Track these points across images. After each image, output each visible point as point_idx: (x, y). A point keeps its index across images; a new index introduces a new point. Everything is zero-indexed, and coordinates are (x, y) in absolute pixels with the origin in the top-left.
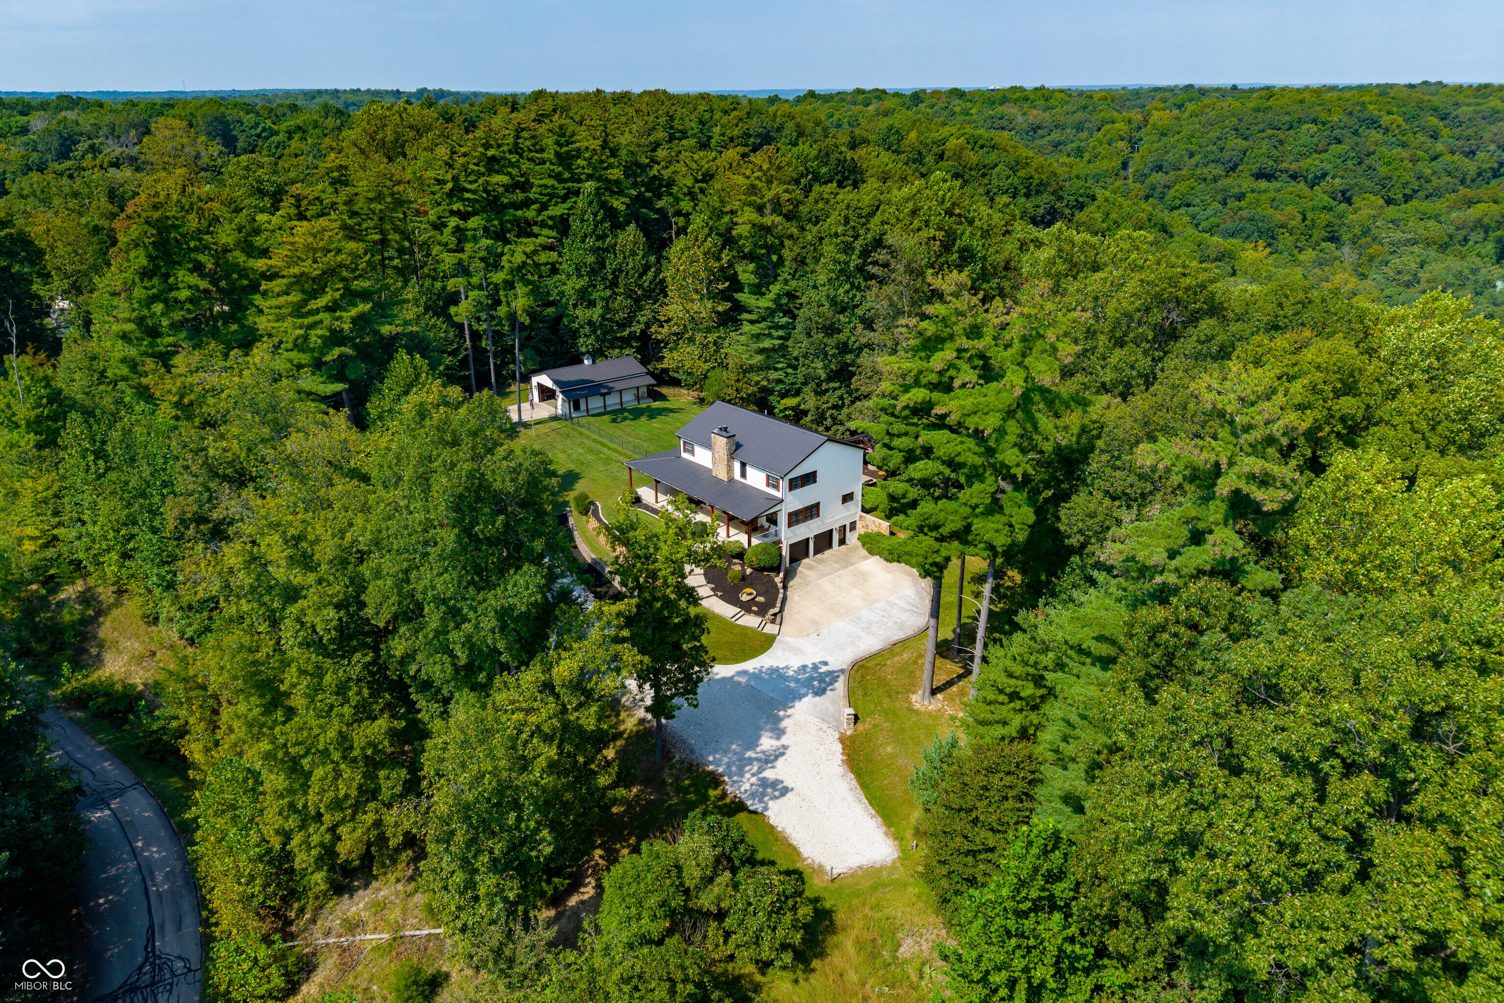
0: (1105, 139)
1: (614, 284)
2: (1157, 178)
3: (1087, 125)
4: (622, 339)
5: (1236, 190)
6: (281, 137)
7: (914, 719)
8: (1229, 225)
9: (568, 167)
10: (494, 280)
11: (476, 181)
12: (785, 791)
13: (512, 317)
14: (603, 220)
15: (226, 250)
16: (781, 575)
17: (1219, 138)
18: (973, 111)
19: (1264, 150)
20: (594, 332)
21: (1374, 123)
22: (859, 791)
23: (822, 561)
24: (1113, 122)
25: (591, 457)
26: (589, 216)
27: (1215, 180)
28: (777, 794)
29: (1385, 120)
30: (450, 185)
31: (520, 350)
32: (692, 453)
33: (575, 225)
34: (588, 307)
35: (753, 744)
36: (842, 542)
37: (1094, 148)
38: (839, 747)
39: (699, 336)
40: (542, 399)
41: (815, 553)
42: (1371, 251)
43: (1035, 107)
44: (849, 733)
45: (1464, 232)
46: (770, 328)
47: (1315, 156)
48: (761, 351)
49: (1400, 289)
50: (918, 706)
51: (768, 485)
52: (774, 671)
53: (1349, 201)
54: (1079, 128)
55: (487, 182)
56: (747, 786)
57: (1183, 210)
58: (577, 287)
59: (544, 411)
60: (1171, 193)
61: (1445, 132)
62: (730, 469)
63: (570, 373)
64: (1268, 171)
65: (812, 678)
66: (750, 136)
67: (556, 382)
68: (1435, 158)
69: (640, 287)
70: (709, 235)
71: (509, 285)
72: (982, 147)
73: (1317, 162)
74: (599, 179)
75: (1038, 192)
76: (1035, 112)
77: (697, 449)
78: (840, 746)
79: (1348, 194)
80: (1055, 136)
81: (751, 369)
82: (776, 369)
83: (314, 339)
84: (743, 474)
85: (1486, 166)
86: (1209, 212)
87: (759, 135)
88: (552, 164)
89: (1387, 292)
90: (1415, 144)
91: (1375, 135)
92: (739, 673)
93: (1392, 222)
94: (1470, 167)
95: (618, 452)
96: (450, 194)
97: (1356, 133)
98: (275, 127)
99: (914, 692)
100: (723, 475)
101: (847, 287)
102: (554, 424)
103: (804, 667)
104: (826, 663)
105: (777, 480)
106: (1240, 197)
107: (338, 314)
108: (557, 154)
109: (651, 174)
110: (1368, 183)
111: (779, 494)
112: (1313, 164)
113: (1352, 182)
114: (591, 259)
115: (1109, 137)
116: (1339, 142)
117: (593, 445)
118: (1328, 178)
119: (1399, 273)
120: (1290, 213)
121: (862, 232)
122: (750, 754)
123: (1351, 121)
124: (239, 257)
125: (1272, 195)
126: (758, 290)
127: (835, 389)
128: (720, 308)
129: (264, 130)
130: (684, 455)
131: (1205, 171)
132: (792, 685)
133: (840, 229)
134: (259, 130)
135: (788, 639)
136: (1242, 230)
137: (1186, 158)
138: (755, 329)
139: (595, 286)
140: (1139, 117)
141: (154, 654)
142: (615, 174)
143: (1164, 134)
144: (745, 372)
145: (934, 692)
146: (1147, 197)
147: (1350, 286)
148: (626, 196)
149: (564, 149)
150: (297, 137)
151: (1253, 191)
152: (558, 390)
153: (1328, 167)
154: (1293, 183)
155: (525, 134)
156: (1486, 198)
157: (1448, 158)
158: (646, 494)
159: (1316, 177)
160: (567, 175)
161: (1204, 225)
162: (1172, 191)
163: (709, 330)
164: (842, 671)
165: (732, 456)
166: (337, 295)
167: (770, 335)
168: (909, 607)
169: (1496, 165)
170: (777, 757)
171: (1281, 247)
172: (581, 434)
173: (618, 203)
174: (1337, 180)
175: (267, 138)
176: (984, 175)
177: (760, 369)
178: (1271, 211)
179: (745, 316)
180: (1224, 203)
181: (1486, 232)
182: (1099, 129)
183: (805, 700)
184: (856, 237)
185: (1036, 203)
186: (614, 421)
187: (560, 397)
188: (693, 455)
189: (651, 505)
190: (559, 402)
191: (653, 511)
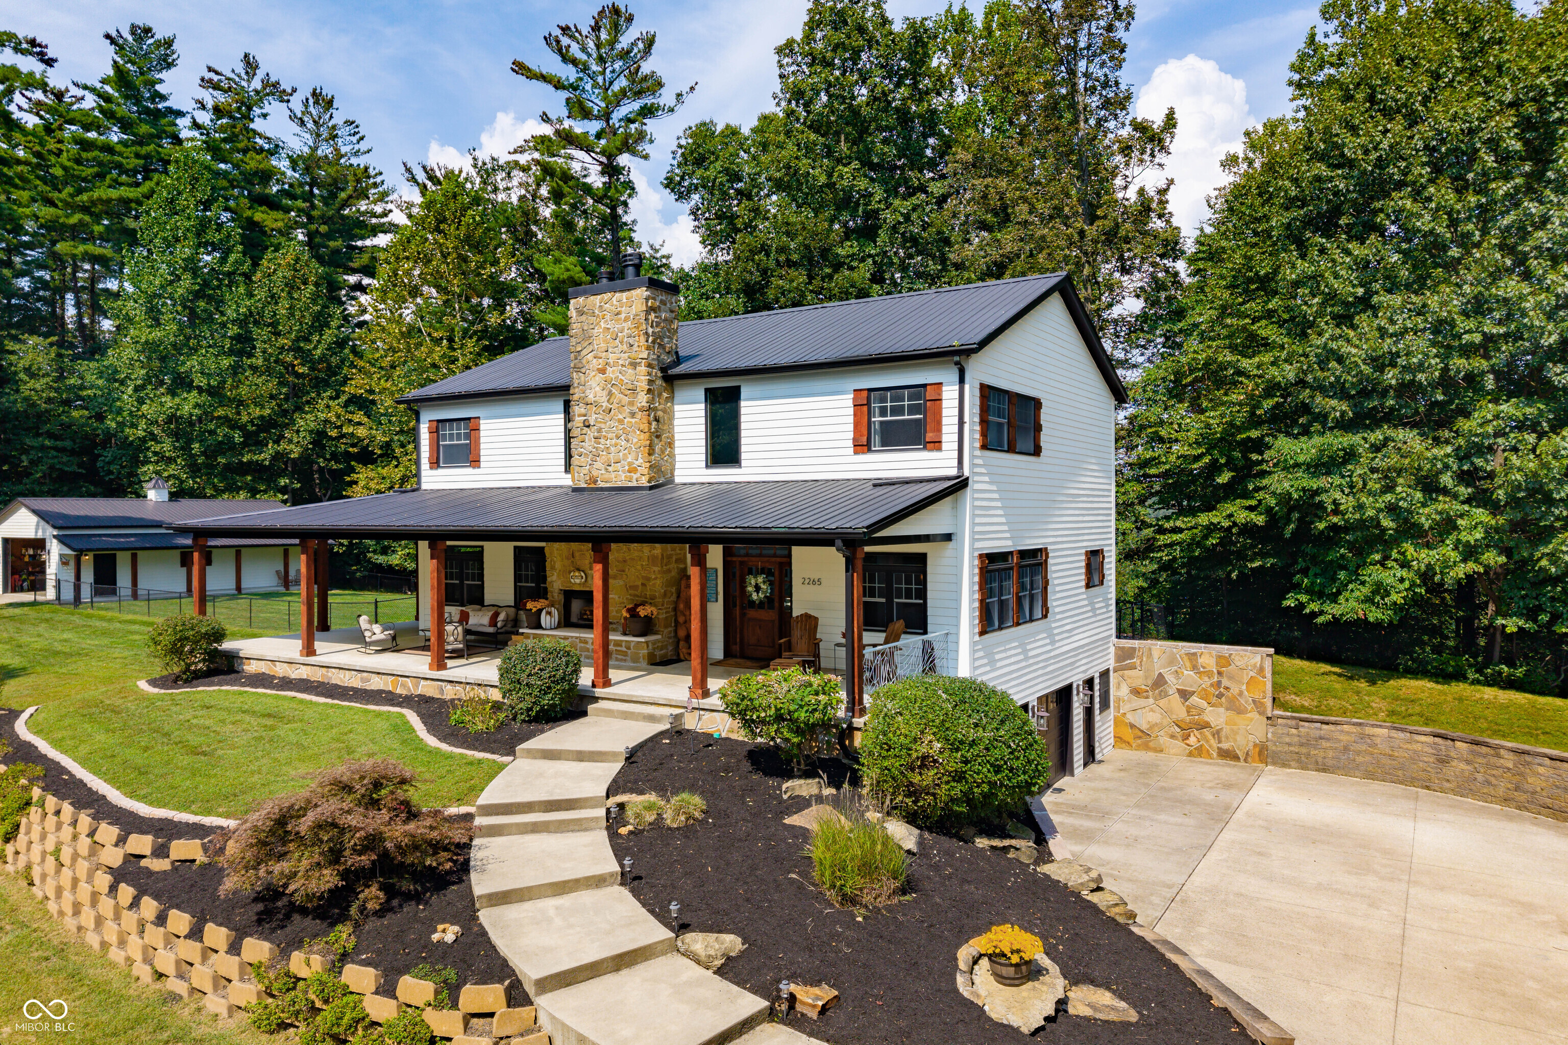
32: (472, 453)
62: (658, 432)
187: (55, 551)
188: (475, 462)
189: (281, 670)
190: (52, 569)
191: (287, 684)
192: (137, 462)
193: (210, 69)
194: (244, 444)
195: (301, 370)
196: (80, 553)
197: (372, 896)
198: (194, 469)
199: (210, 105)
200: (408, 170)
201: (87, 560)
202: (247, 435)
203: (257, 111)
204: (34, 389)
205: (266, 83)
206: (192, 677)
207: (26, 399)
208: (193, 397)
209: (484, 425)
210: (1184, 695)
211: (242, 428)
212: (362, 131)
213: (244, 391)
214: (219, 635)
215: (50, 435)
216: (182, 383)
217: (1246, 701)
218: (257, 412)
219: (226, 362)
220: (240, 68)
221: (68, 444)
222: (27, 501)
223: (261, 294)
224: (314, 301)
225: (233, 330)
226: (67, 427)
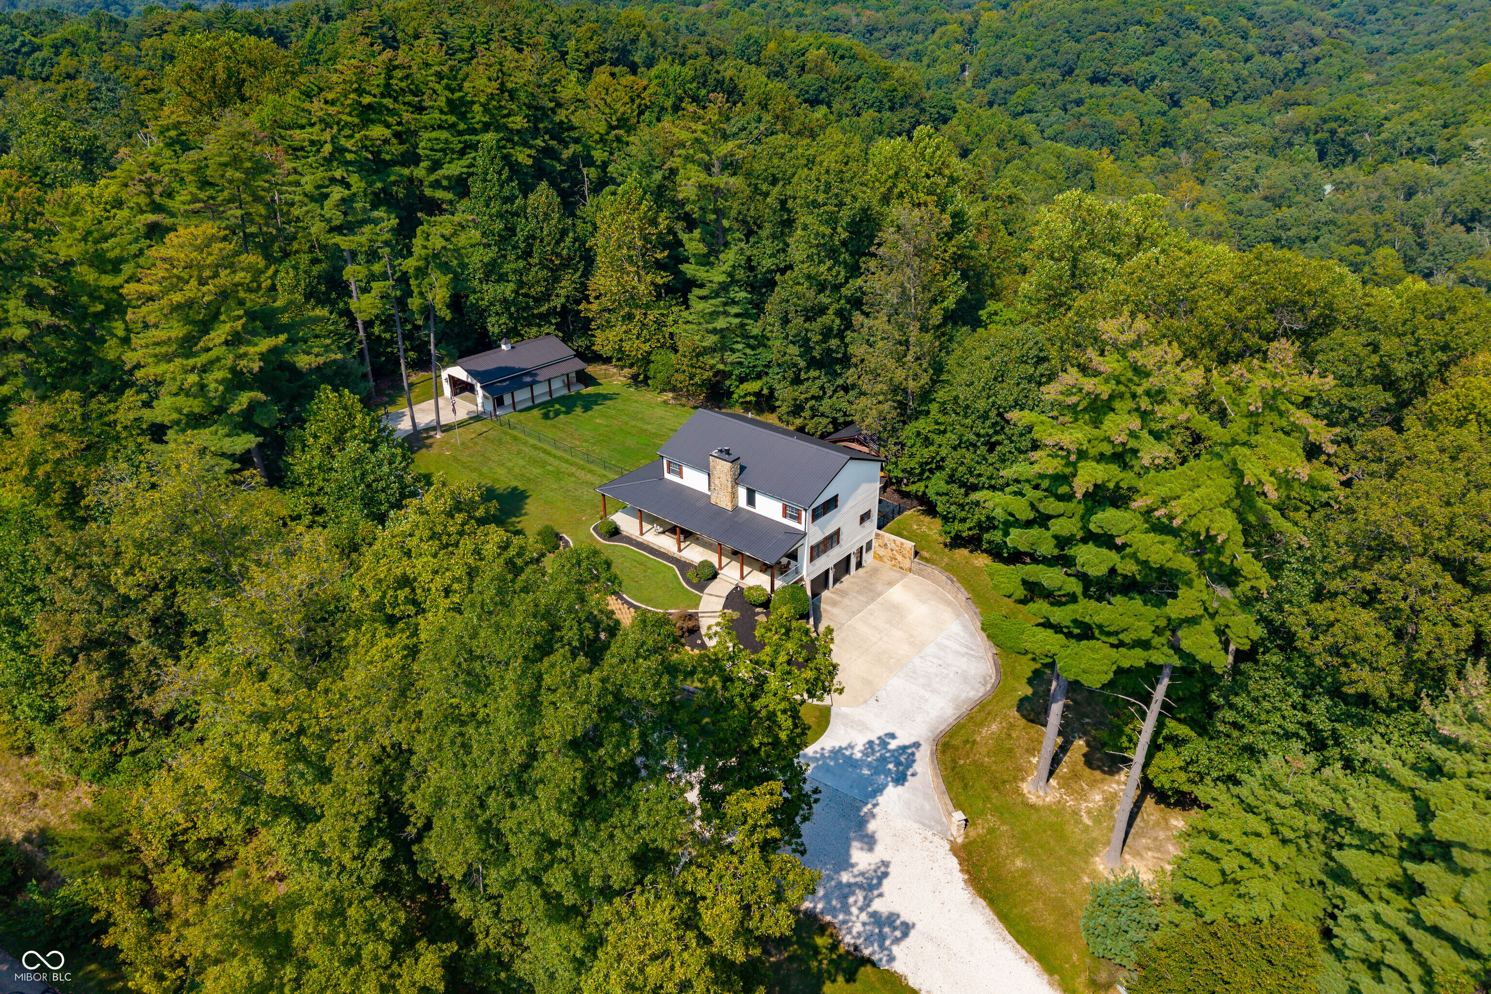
0: (942, 42)
1: (528, 254)
2: (997, 83)
3: (921, 26)
4: (541, 316)
5: (1074, 96)
6: (45, 53)
7: (1034, 817)
8: (1075, 133)
9: (463, 117)
10: (404, 268)
11: (351, 136)
12: (906, 929)
13: (428, 311)
14: (510, 179)
15: (69, 264)
16: (811, 620)
17: (1053, 41)
18: (807, 12)
19: (1096, 54)
20: (508, 309)
21: (1191, 24)
22: (998, 924)
23: (843, 594)
24: (946, 24)
25: (537, 471)
26: (492, 176)
27: (1054, 85)
28: (898, 934)
29: (1203, 21)
30: (328, 148)
31: (436, 346)
32: (680, 474)
33: (476, 187)
34: (497, 281)
35: (845, 864)
36: (859, 565)
37: (933, 52)
39: (638, 313)
40: (455, 393)
41: (834, 583)
42: (1206, 156)
43: (867, 7)
44: (960, 840)
45: (1288, 135)
46: (725, 304)
47: (1143, 58)
48: (714, 331)
49: (1241, 194)
50: (1033, 799)
51: (785, 515)
52: (837, 753)
53: (1176, 104)
54: (914, 29)
55: (366, 137)
56: (858, 928)
57: (1027, 117)
58: (486, 259)
59: (464, 408)
60: (1013, 99)
61: (1254, 32)
62: (734, 496)
63: (486, 361)
64: (1102, 75)
65: (883, 760)
66: (606, 50)
67: (470, 372)
68: (1247, 59)
69: (558, 255)
70: (642, 199)
71: (421, 272)
72: (842, 57)
73: (1146, 65)
74: (497, 130)
75: (902, 106)
76: (868, 13)
77: (686, 470)
78: (955, 860)
79: (1176, 97)
80: (891, 39)
81: (706, 351)
82: (733, 351)
83: (213, 386)
84: (751, 501)
85: (1291, 67)
86: (1052, 119)
87: (616, 49)
88: (442, 112)
89: (1229, 198)
90: (1229, 44)
91: (1195, 37)
93: (1222, 125)
94: (1277, 66)
95: (567, 461)
96: (329, 160)
97: (1177, 35)
98: (37, 41)
99: (1023, 780)
100: (723, 501)
101: (829, 263)
102: (478, 426)
103: (870, 744)
104: (892, 736)
105: (799, 512)
106: (1079, 102)
107: (242, 350)
108: (449, 102)
109: (557, 119)
110: (1193, 85)
111: (801, 527)
112: (1138, 66)
113: (1179, 85)
114: (499, 226)
115: (945, 39)
116: (1163, 44)
117: (534, 453)
118: (1157, 81)
119: (1238, 179)
120: (1125, 120)
121: (848, 200)
122: (845, 877)
123: (1174, 22)
124: (86, 274)
125: (1109, 100)
126: (705, 261)
127: (815, 378)
128: (659, 281)
129: (23, 44)
130: (667, 476)
131: (1044, 75)
132: (866, 772)
133: (821, 197)
134: (17, 45)
135: (844, 710)
136: (1087, 137)
137: (1024, 62)
138: (707, 306)
139: (505, 256)
140: (970, 17)
141: (34, 797)
142: (518, 122)
143: (999, 37)
144: (698, 355)
146: (991, 104)
147: (1195, 194)
148: (531, 147)
149: (458, 95)
150: (66, 51)
151: (1091, 97)
152: (474, 382)
153: (1155, 69)
154: (1125, 87)
155: (399, 74)
156: (1300, 101)
157: (1258, 58)
158: (627, 523)
159: (1146, 81)
160: (462, 126)
161: (1049, 132)
162: (1014, 97)
163: (648, 306)
165: (736, 482)
166: (239, 325)
167: (726, 314)
168: (964, 650)
169: (1300, 66)
170: (880, 880)
171: (1122, 153)
172: (515, 438)
173: (523, 156)
174: (1165, 83)
175: (28, 54)
176: (848, 88)
177: (713, 350)
178: (1110, 117)
179: (697, 292)
180: (1066, 110)
181: (1307, 135)
182: (933, 31)
183: (886, 792)
184: (841, 205)
185: (901, 116)
186: (546, 416)
187: (480, 392)
188: (681, 477)
189: (634, 537)
190: (479, 398)
191: (639, 545)
196: (492, 395)
197: (686, 634)
206: (610, 535)
210: (892, 550)
217: (907, 556)
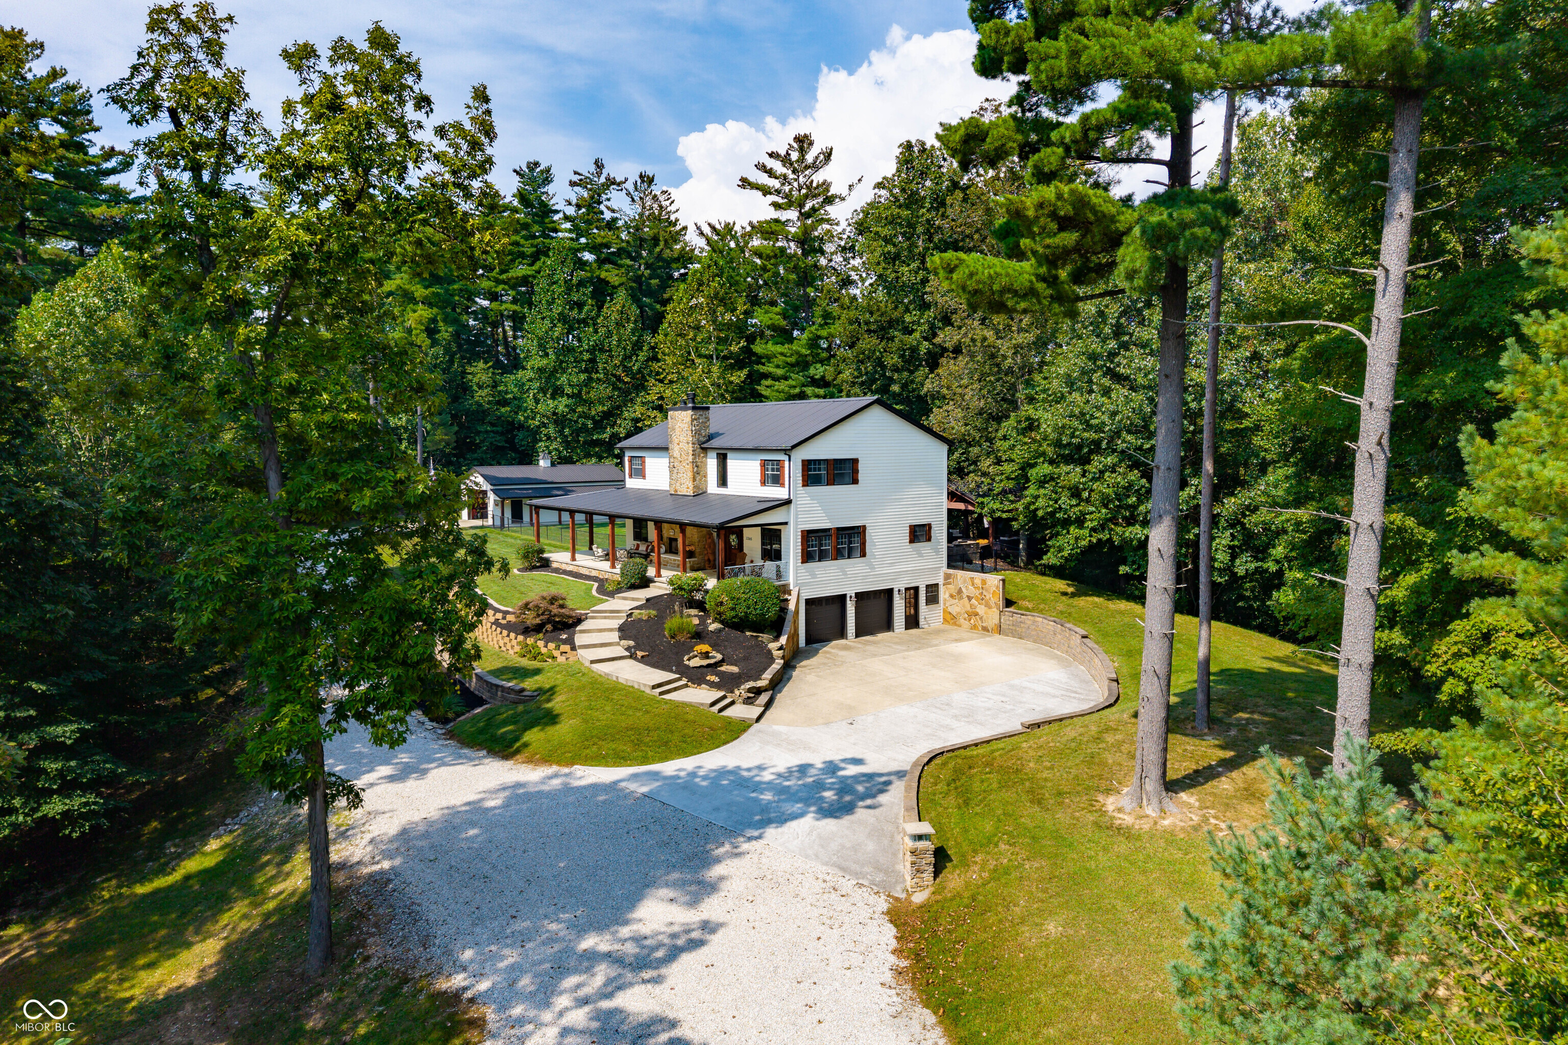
4: (601, 443)
16: (784, 643)
23: (872, 643)
32: (643, 472)
33: (540, 287)
36: (912, 622)
38: (889, 933)
41: (859, 632)
44: (919, 898)
50: (1125, 819)
51: (764, 480)
52: (727, 773)
58: (538, 366)
62: (698, 472)
67: (487, 478)
69: (628, 370)
77: (649, 462)
78: (890, 931)
84: (722, 477)
92: (635, 777)
99: (1109, 792)
100: (686, 495)
103: (803, 769)
104: (858, 761)
105: (781, 465)
111: (782, 495)
114: (559, 330)
122: (590, 942)
128: (734, 378)
130: (630, 482)
132: (768, 797)
135: (779, 727)
145: (1171, 786)
152: (489, 488)
164: (901, 774)
165: (702, 448)
168: (1059, 692)
170: (674, 953)
183: (795, 824)
187: (492, 498)
188: (644, 477)
189: (564, 567)
190: (491, 507)
191: (565, 572)
192: (536, 441)
193: (576, 173)
194: (594, 429)
195: (627, 379)
196: (503, 500)
197: (549, 627)
198: (567, 444)
199: (574, 201)
200: (698, 228)
201: (508, 502)
202: (595, 422)
203: (604, 197)
204: (482, 396)
205: (608, 179)
206: (533, 568)
207: (477, 403)
208: (564, 401)
209: (647, 460)
210: (970, 598)
211: (593, 418)
212: (673, 197)
213: (592, 394)
214: (542, 551)
215: (492, 425)
216: (557, 392)
217: (992, 603)
218: (600, 408)
219: (583, 377)
220: (593, 168)
221: (499, 429)
222: (480, 469)
223: (602, 331)
224: (633, 333)
225: (586, 356)
226: (499, 418)
